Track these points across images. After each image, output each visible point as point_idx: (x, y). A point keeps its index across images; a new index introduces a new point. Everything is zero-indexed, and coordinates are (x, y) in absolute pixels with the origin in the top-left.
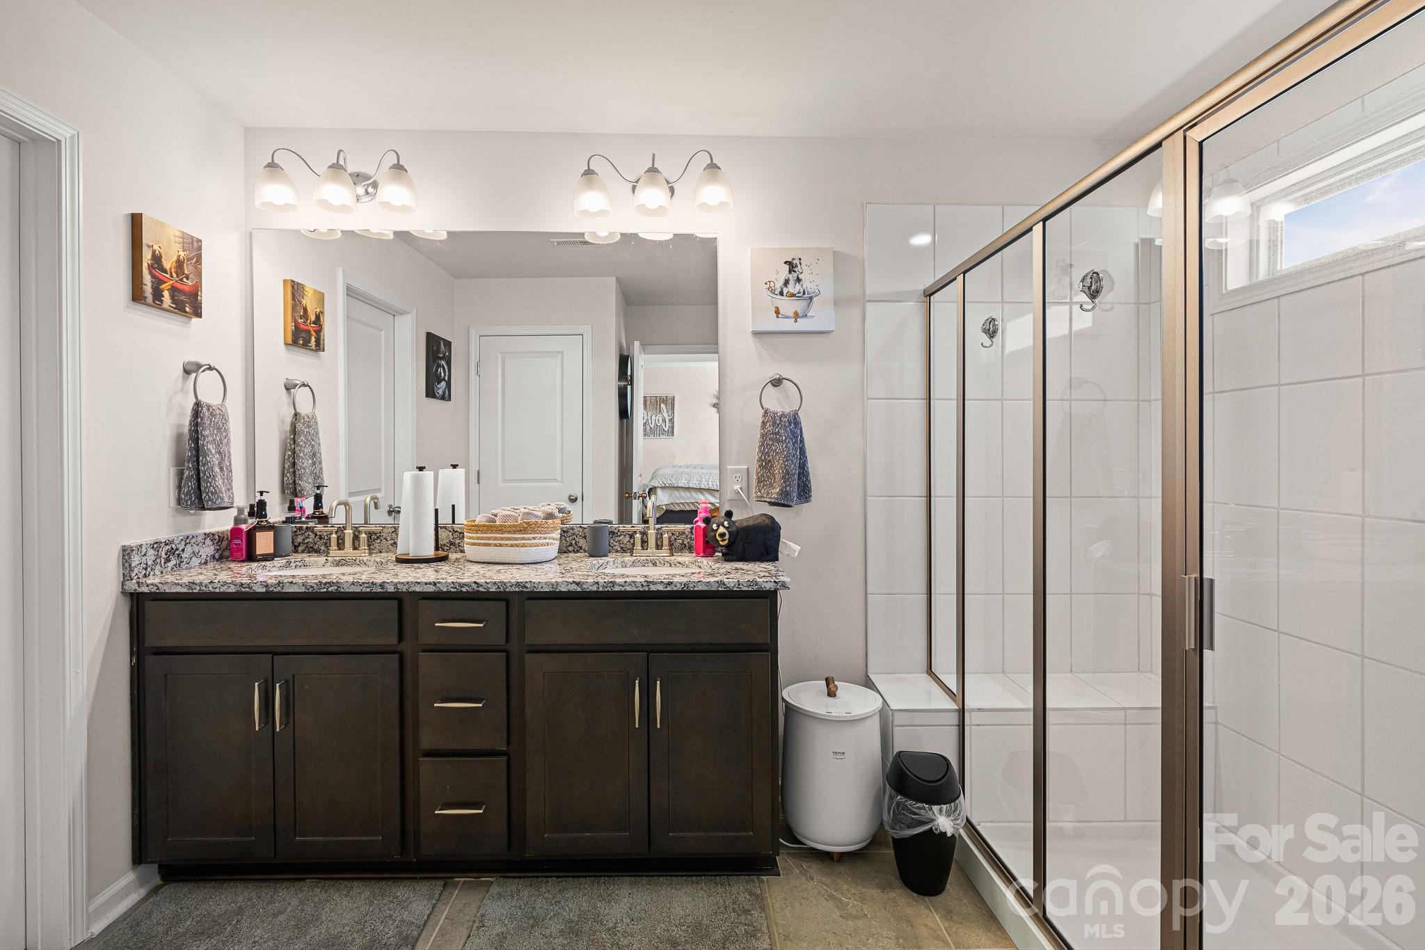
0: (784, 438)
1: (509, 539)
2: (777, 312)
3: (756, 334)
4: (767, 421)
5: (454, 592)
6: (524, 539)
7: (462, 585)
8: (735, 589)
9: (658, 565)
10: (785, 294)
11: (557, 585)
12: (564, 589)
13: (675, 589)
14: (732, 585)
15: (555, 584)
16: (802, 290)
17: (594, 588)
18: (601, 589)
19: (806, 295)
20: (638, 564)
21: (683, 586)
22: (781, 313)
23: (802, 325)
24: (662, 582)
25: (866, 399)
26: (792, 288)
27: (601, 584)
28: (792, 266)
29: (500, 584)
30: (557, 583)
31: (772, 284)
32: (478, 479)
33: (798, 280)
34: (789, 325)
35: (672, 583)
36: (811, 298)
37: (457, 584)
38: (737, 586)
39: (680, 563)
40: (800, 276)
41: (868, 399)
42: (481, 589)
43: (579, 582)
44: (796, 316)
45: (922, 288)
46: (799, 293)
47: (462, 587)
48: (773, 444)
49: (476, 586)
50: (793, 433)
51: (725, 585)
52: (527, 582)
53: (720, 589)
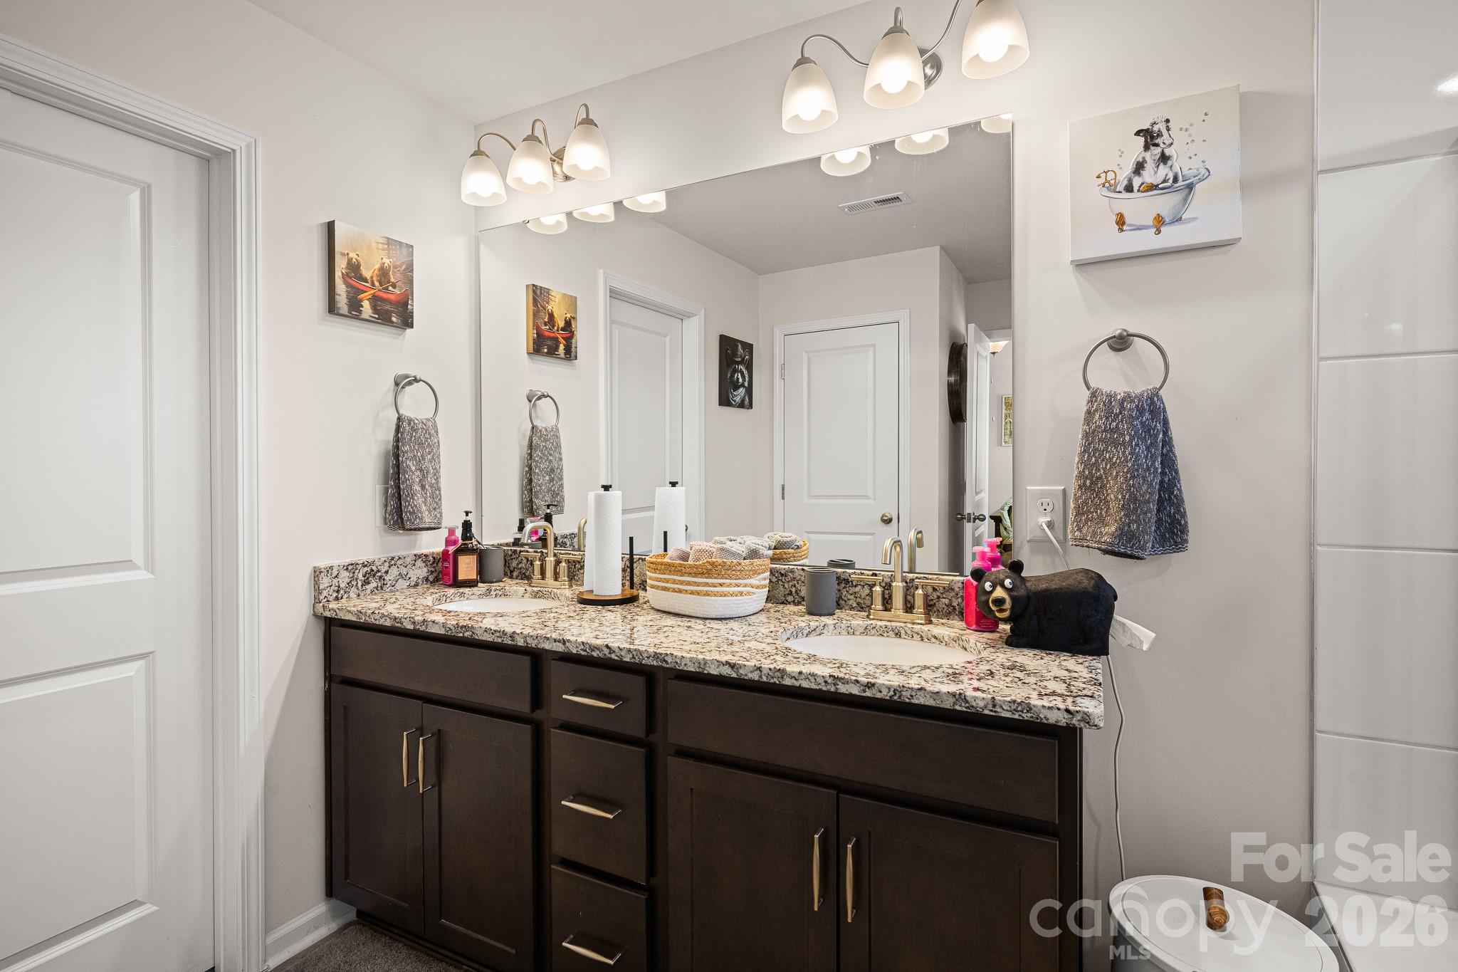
0: (1127, 438)
1: (689, 583)
2: (1121, 221)
3: (1082, 265)
4: (1096, 410)
5: (584, 655)
6: (707, 584)
7: (593, 648)
8: (986, 712)
9: (903, 636)
10: (1136, 188)
11: (705, 664)
12: (714, 671)
13: (879, 695)
14: (981, 704)
15: (702, 662)
16: (1171, 176)
17: (755, 676)
18: (764, 679)
19: (1180, 183)
20: (873, 632)
21: (892, 693)
22: (1128, 221)
23: (1172, 237)
24: (857, 681)
25: (1315, 360)
26: (1149, 176)
27: (765, 672)
28: (1149, 137)
29: (634, 653)
30: (706, 662)
31: (1110, 176)
32: (783, 494)
33: (1164, 158)
34: (1148, 241)
35: (873, 685)
36: (1190, 187)
37: (588, 646)
38: (990, 707)
39: (935, 637)
40: (1167, 152)
41: (1321, 359)
42: (613, 656)
43: (735, 664)
44: (1159, 222)
46: (1165, 181)
47: (593, 650)
48: (1106, 450)
49: (608, 650)
50: (1148, 430)
51: (967, 701)
52: (667, 654)
53: (958, 708)
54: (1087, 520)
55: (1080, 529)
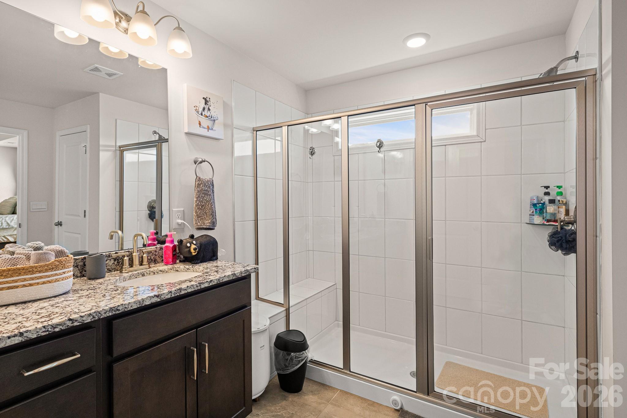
0: (210, 193)
2: (200, 124)
3: (187, 134)
4: (201, 184)
6: (56, 275)
7: (53, 327)
8: (240, 276)
9: (145, 275)
10: (203, 115)
11: (143, 301)
12: (148, 303)
13: (214, 284)
14: (239, 274)
15: (141, 301)
16: (210, 115)
17: (169, 296)
18: (173, 296)
19: (212, 119)
21: (217, 281)
22: (202, 125)
23: (210, 134)
24: (207, 281)
25: (234, 175)
26: (206, 113)
27: (173, 292)
28: (206, 102)
29: (94, 314)
30: (143, 300)
31: (197, 108)
33: (209, 109)
34: (204, 132)
35: (212, 280)
36: (214, 120)
37: (50, 327)
38: (241, 274)
40: (210, 108)
41: (235, 175)
42: (76, 324)
43: (159, 295)
44: (208, 128)
45: (252, 127)
46: (209, 116)
47: (54, 328)
48: (204, 196)
49: (71, 322)
51: (236, 275)
52: (119, 306)
53: (234, 278)
54: (201, 219)
55: (199, 222)
